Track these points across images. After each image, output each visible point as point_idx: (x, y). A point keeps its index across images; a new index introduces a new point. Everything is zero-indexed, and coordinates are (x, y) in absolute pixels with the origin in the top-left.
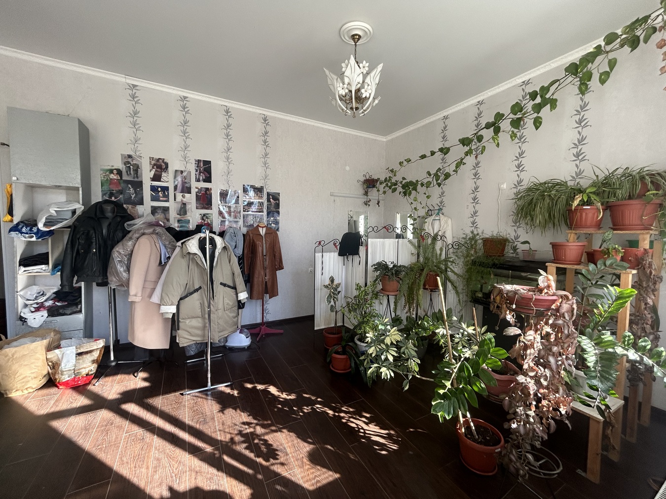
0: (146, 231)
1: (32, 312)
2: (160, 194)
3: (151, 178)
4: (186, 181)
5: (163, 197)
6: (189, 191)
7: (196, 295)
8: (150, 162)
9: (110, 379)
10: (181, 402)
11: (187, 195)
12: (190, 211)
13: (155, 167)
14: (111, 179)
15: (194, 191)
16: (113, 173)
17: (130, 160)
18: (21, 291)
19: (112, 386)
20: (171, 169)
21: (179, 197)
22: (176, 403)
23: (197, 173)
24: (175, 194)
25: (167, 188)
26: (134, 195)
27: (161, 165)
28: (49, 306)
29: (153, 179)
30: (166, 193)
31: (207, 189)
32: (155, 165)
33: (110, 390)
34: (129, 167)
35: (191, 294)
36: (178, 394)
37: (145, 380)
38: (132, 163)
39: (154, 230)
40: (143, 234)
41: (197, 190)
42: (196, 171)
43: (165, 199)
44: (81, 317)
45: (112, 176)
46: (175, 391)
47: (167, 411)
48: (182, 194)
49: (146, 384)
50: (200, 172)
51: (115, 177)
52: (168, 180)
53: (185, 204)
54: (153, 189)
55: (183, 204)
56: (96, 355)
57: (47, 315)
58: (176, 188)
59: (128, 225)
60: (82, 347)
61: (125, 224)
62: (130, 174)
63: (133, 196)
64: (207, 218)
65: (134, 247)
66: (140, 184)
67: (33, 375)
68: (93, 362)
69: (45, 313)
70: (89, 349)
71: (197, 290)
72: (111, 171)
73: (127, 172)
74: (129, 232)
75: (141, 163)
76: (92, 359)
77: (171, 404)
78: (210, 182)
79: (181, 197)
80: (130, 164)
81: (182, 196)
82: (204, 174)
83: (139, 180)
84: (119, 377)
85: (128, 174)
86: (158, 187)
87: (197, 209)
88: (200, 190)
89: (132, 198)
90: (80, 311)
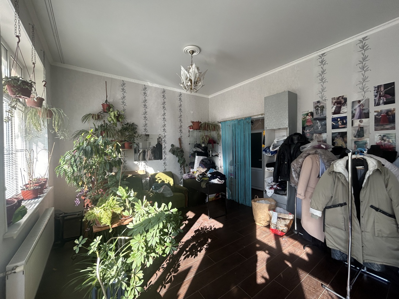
0: (311, 152)
1: (269, 189)
2: (340, 123)
3: (332, 113)
4: (364, 108)
5: (342, 125)
6: (367, 116)
7: (339, 208)
8: (332, 101)
9: (291, 240)
10: (318, 291)
11: (365, 120)
12: (367, 133)
13: (336, 104)
14: (307, 119)
15: (372, 115)
16: (308, 115)
17: (318, 104)
18: (266, 178)
19: (289, 245)
20: (349, 103)
21: (357, 123)
22: (314, 288)
23: (376, 98)
24: (352, 121)
25: (345, 118)
26: (320, 126)
27: (341, 101)
28: (275, 188)
29: (334, 113)
30: (345, 122)
31: (389, 111)
32: (335, 102)
33: (287, 247)
34: (318, 109)
35: (335, 206)
36: (320, 282)
37: (308, 254)
38: (319, 106)
39: (316, 152)
40: (309, 154)
41: (376, 114)
42: (376, 96)
43: (343, 126)
44: (286, 198)
45: (308, 117)
46: (320, 279)
47: (304, 288)
48: (359, 120)
49: (306, 258)
50: (380, 97)
51: (309, 118)
52: (346, 111)
53: (363, 128)
54: (334, 120)
55: (360, 128)
56: (288, 222)
57: (273, 192)
58: (353, 116)
59: (302, 148)
60: (281, 214)
61: (301, 148)
62: (318, 113)
63: (320, 128)
64: (388, 137)
65: (303, 163)
66: (324, 119)
67: (263, 219)
68: (286, 225)
69: (273, 191)
70: (284, 217)
71: (341, 205)
72: (307, 115)
73: (316, 113)
74: (302, 152)
75: (326, 104)
76: (285, 224)
77: (310, 286)
78: (393, 102)
79: (359, 123)
80: (318, 107)
81: (360, 121)
82: (386, 97)
83: (325, 116)
84: (296, 242)
85: (317, 114)
86: (338, 118)
87: (375, 130)
88: (379, 113)
89: (319, 129)
90: (286, 195)
